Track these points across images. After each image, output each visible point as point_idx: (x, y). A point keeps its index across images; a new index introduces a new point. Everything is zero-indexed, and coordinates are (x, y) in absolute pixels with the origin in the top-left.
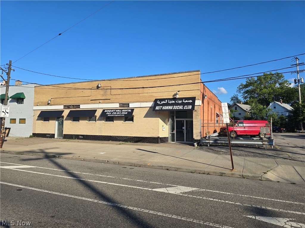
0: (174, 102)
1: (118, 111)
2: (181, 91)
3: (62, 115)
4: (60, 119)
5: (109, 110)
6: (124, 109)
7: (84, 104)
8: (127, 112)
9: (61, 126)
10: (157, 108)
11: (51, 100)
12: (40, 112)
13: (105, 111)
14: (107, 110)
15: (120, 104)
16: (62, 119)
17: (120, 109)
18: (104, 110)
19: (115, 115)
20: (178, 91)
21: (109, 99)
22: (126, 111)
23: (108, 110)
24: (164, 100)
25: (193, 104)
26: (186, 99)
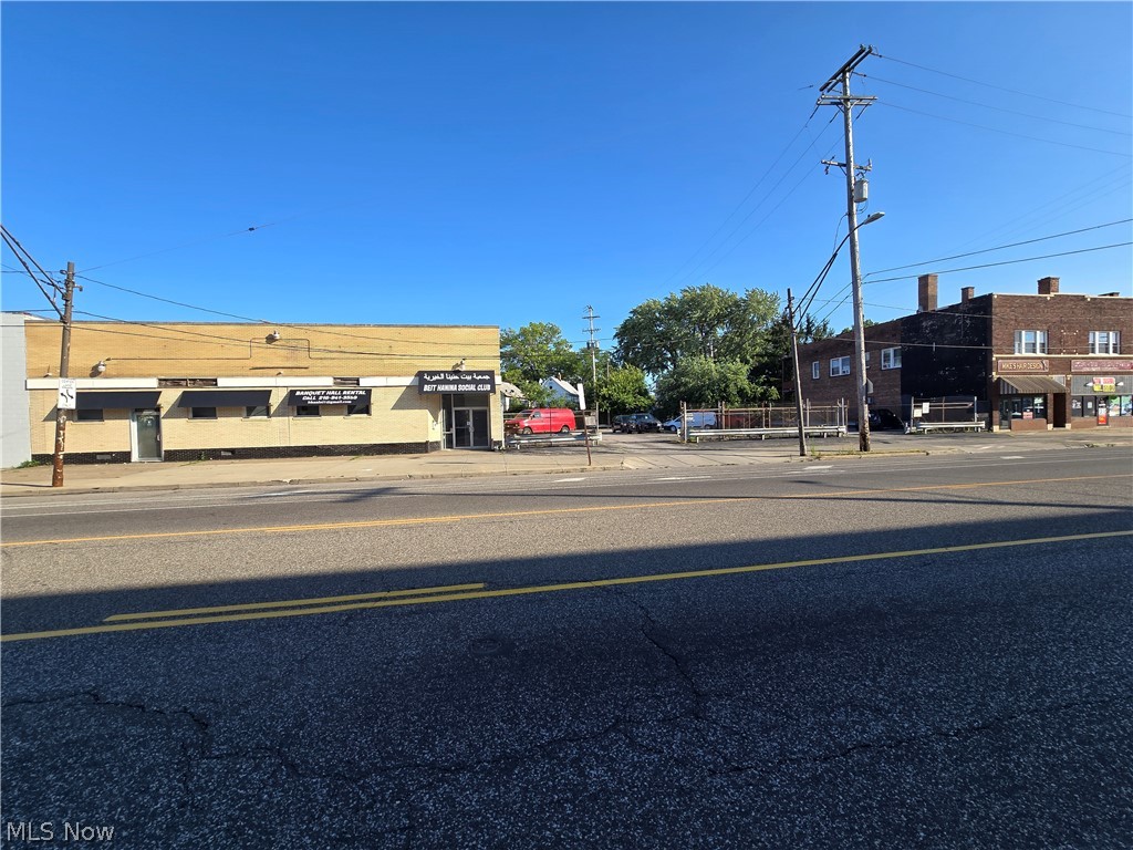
0: (457, 378)
1: (333, 393)
2: (469, 360)
3: (156, 403)
4: (145, 413)
5: (306, 390)
6: (347, 390)
8: (355, 395)
9: (152, 432)
10: (427, 388)
11: (107, 363)
13: (298, 393)
14: (300, 391)
15: (335, 378)
16: (155, 413)
17: (338, 390)
18: (292, 393)
19: (328, 402)
20: (464, 359)
21: (306, 366)
22: (353, 393)
23: (304, 391)
24: (438, 373)
25: (492, 382)
26: (478, 373)
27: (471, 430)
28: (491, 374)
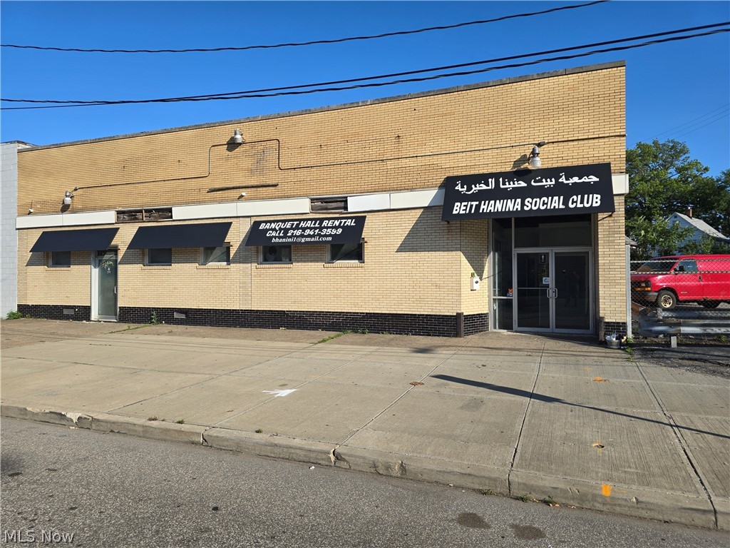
0: (523, 184)
1: (309, 224)
2: (551, 145)
3: (113, 243)
4: (107, 256)
5: (274, 221)
6: (329, 219)
7: (187, 203)
8: (340, 226)
9: (111, 280)
10: (459, 208)
11: (75, 193)
12: (38, 234)
13: (262, 226)
14: (266, 222)
15: (313, 200)
16: (114, 258)
17: (316, 220)
18: (257, 224)
19: (299, 240)
20: (539, 145)
21: (274, 183)
22: (337, 223)
23: (271, 222)
24: (483, 178)
25: (604, 188)
26: (571, 171)
27: (552, 295)
28: (604, 171)
